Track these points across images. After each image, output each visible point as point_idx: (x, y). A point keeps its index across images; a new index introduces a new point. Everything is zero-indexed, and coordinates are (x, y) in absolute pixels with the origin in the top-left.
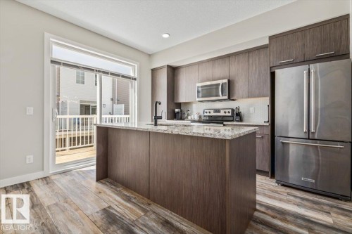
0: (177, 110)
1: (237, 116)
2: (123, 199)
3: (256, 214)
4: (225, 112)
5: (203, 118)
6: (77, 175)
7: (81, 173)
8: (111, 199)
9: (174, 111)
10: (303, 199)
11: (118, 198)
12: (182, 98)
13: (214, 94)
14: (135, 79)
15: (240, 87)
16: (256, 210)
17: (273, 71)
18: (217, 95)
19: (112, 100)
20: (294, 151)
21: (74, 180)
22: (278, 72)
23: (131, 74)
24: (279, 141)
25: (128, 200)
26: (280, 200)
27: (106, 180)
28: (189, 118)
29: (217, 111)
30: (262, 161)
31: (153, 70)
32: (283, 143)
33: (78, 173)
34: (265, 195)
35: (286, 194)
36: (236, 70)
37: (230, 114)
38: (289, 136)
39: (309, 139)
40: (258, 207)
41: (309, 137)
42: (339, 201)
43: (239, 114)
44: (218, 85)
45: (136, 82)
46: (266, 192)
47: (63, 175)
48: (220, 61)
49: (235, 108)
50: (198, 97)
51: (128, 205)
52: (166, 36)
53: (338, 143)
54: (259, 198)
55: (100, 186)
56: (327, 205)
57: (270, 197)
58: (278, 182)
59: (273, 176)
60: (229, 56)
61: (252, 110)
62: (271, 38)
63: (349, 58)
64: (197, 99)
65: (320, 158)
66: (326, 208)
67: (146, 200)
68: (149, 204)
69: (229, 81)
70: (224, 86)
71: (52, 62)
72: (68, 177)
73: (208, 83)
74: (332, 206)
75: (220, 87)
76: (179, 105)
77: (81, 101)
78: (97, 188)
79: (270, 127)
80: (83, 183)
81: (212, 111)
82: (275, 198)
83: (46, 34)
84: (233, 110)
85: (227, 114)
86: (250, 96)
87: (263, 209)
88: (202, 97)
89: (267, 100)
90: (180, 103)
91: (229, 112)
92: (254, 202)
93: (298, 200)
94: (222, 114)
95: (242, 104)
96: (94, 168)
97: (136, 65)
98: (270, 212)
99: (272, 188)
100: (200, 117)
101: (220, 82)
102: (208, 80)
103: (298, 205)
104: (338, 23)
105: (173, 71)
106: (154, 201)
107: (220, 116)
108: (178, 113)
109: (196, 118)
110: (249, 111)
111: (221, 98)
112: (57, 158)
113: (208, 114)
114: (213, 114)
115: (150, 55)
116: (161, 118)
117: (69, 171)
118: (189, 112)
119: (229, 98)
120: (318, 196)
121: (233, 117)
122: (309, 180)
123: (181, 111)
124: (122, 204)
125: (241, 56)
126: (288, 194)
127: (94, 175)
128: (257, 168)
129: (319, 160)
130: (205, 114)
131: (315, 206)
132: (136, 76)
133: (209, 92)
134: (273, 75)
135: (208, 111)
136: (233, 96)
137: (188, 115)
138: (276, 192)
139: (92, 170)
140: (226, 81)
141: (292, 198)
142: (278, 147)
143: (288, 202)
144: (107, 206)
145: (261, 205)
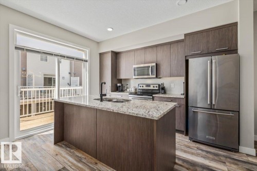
0: (118, 85)
1: (162, 89)
2: (76, 160)
3: (176, 167)
4: (154, 87)
5: (138, 91)
6: (38, 139)
7: (41, 137)
8: (65, 161)
9: (116, 85)
10: (207, 152)
11: (71, 159)
12: (123, 76)
13: (146, 74)
14: (86, 61)
15: (164, 69)
16: (175, 163)
17: (187, 59)
18: (148, 75)
19: (70, 73)
20: (201, 117)
21: (35, 144)
22: (191, 61)
23: (84, 58)
24: (191, 110)
25: (80, 160)
26: (192, 154)
27: (62, 142)
28: (128, 90)
29: (148, 85)
30: (179, 124)
31: (100, 54)
32: (194, 111)
33: (39, 137)
34: (182, 150)
35: (196, 149)
36: (162, 56)
37: (157, 88)
38: (198, 106)
39: (211, 109)
40: (177, 161)
41: (211, 107)
42: (231, 153)
43: (163, 89)
44: (149, 67)
45: (87, 63)
46: (183, 147)
47: (26, 139)
48: (150, 50)
49: (160, 84)
50: (135, 75)
51: (80, 165)
52: (110, 30)
53: (230, 112)
54: (178, 153)
55: (57, 149)
56: (224, 156)
57: (185, 152)
58: (190, 139)
59: (187, 134)
60: (157, 46)
61: (172, 85)
62: (186, 35)
63: (237, 53)
64: (134, 77)
65: (218, 122)
66: (223, 158)
67: (94, 160)
68: (96, 163)
69: (156, 64)
70: (153, 68)
71: (16, 48)
72: (31, 142)
73: (142, 65)
74: (226, 157)
75: (150, 68)
76: (120, 81)
77: (44, 75)
78: (55, 151)
79: (185, 99)
80: (44, 147)
81: (144, 86)
82: (188, 153)
83: (11, 25)
84: (159, 85)
85: (155, 88)
86: (171, 76)
87: (180, 162)
88: (138, 75)
89: (183, 79)
90: (121, 79)
91: (156, 87)
92: (174, 157)
93: (204, 153)
94: (151, 88)
95: (165, 81)
96: (52, 132)
97: (88, 51)
98: (185, 164)
99: (186, 143)
100: (136, 89)
101: (150, 65)
102: (142, 64)
103: (204, 157)
104: (230, 28)
105: (116, 55)
106: (100, 160)
107: (150, 90)
108: (120, 86)
109: (133, 90)
110: (171, 86)
111: (151, 76)
112: (21, 124)
113: (142, 88)
114: (145, 88)
115: (98, 43)
116: (105, 95)
117: (32, 136)
118: (128, 86)
119: (157, 77)
120: (217, 149)
121: (159, 90)
122: (211, 138)
123: (122, 85)
124: (74, 165)
125: (165, 47)
126: (198, 148)
127: (52, 139)
128: (176, 128)
129: (217, 124)
130: (140, 88)
131: (216, 158)
132: (87, 59)
133: (142, 72)
134: (187, 62)
135: (141, 85)
136: (159, 75)
137: (127, 88)
138: (189, 147)
139: (51, 134)
140: (154, 64)
141: (200, 152)
142: (190, 114)
143: (198, 155)
144: (62, 167)
145: (179, 159)
